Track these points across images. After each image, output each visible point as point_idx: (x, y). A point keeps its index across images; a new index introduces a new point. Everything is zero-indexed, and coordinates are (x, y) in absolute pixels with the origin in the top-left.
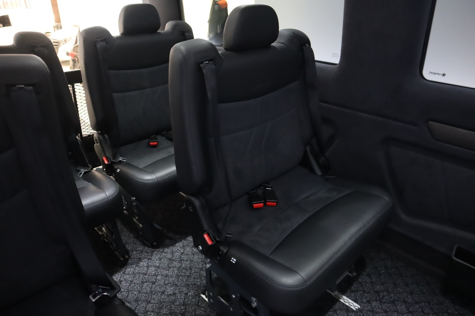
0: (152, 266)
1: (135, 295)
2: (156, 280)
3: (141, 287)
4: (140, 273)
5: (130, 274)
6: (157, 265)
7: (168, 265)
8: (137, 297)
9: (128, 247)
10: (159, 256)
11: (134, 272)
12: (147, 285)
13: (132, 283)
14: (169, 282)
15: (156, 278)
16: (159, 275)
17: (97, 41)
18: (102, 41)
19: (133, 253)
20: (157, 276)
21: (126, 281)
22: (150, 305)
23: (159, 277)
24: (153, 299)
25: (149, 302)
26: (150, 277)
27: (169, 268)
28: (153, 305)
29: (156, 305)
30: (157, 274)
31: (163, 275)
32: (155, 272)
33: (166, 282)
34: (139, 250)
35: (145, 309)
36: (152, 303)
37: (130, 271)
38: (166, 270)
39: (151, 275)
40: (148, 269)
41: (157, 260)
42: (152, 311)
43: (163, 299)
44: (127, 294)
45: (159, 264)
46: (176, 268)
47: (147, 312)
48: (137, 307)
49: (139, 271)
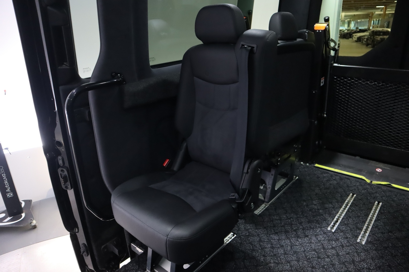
0: (336, 250)
1: (300, 250)
2: (323, 258)
3: (310, 250)
4: (322, 245)
5: (317, 239)
6: (340, 254)
7: (345, 262)
8: (299, 252)
10: (351, 251)
11: (321, 241)
12: (314, 254)
13: (310, 244)
14: (327, 269)
15: (325, 258)
16: (330, 259)
19: (341, 233)
21: (309, 239)
22: (296, 262)
23: (327, 260)
24: (303, 263)
25: (298, 261)
26: (323, 253)
27: (344, 263)
28: (297, 265)
29: (298, 266)
30: (330, 257)
31: (332, 262)
32: (332, 255)
33: (326, 267)
34: (346, 236)
35: (291, 261)
36: (298, 263)
37: (321, 238)
38: (339, 262)
39: (326, 254)
40: (331, 249)
41: (345, 251)
42: (291, 266)
43: (306, 269)
44: (297, 244)
45: (342, 254)
46: (346, 269)
47: (289, 263)
48: (290, 254)
49: (325, 243)
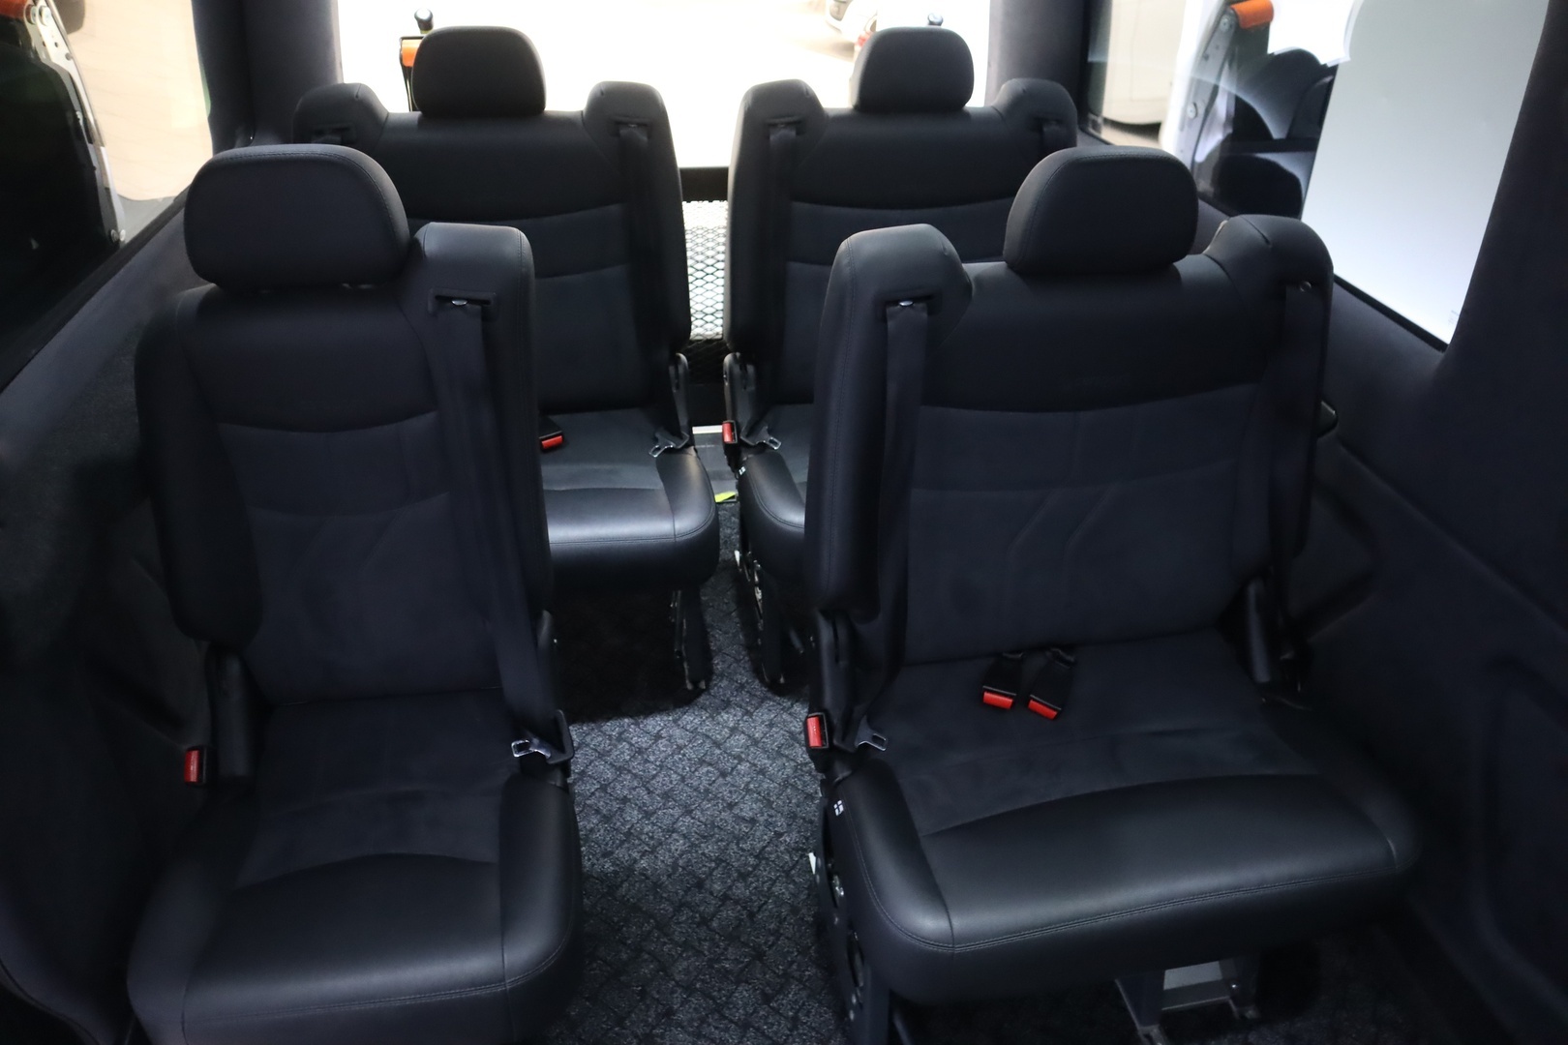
0: (743, 732)
1: (671, 782)
2: (733, 769)
3: (693, 769)
4: (708, 737)
5: (687, 730)
6: (757, 735)
7: (779, 748)
8: (672, 790)
9: (718, 664)
10: (772, 716)
11: (696, 729)
12: (708, 772)
13: (679, 753)
14: (759, 789)
15: (736, 766)
16: (748, 761)
17: (774, 125)
18: (788, 124)
19: (721, 681)
20: (741, 760)
21: (669, 741)
22: (688, 819)
23: (743, 767)
24: (702, 811)
25: (689, 812)
26: (724, 758)
27: (780, 754)
28: (693, 823)
29: (699, 826)
30: (743, 756)
31: (755, 765)
32: (743, 750)
33: (752, 786)
34: (737, 682)
35: (674, 823)
36: (693, 818)
37: (692, 722)
38: (768, 758)
39: (730, 754)
40: (731, 735)
41: (763, 722)
42: (685, 836)
43: (721, 820)
44: (655, 772)
45: (762, 735)
46: (793, 764)
47: (674, 831)
48: (660, 809)
49: (710, 730)
